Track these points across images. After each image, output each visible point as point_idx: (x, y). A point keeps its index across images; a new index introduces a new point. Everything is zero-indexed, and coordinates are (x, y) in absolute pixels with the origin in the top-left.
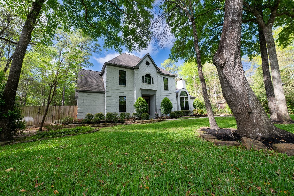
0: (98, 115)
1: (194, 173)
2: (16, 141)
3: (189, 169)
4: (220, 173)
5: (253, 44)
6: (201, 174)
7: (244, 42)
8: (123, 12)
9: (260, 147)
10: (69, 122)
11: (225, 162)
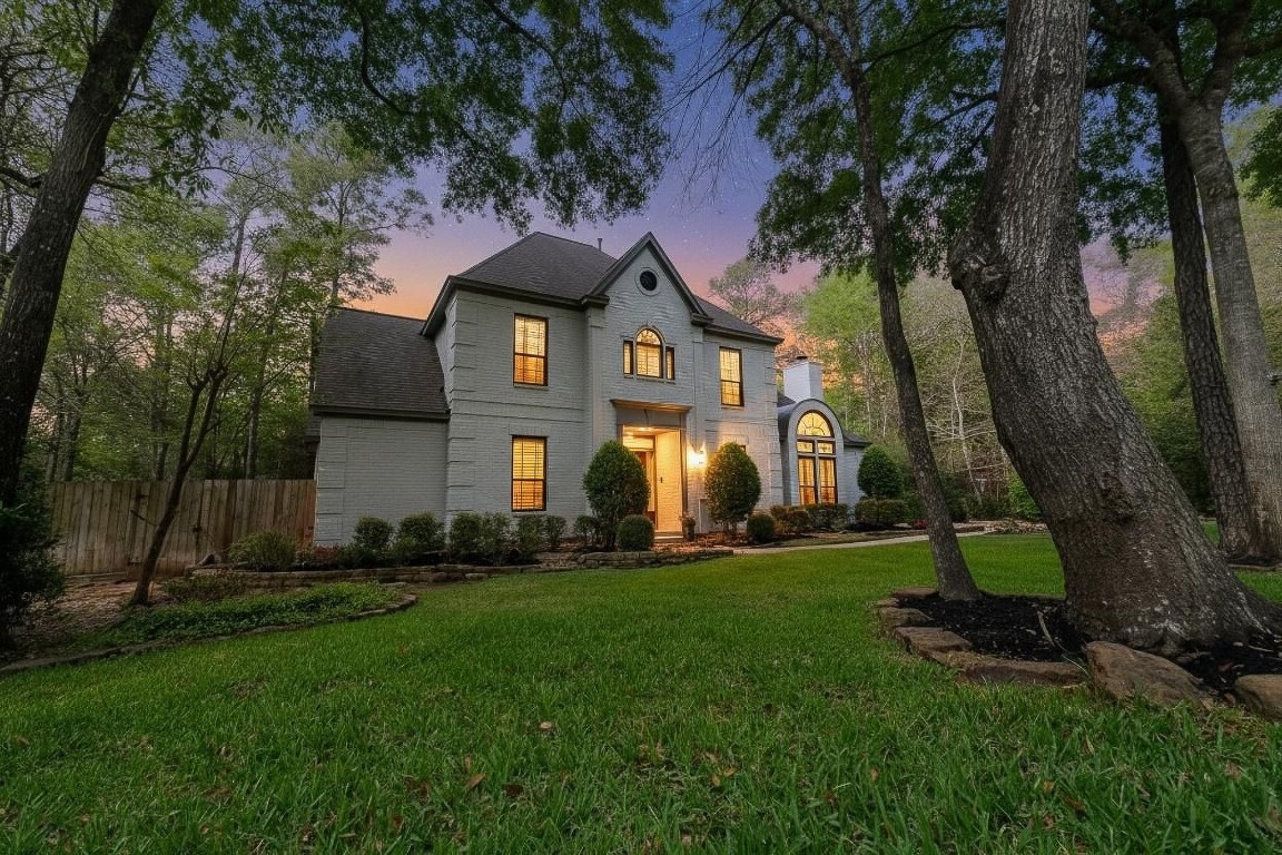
0: (410, 526)
1: (871, 826)
2: (22, 656)
3: (843, 804)
4: (991, 828)
5: (1133, 186)
6: (901, 834)
7: (1095, 178)
8: (535, 42)
9: (1176, 692)
10: (276, 561)
11: (1014, 770)
